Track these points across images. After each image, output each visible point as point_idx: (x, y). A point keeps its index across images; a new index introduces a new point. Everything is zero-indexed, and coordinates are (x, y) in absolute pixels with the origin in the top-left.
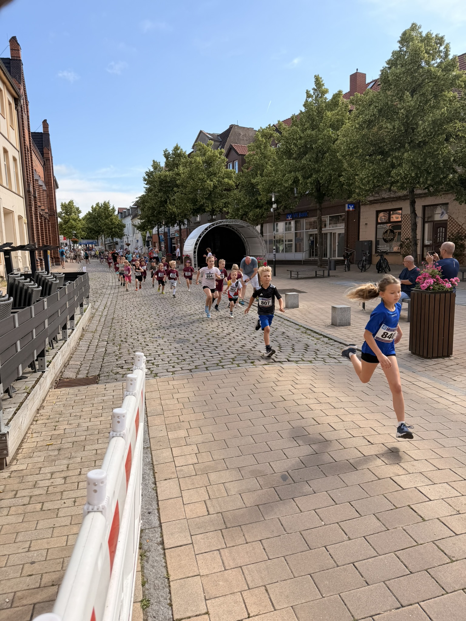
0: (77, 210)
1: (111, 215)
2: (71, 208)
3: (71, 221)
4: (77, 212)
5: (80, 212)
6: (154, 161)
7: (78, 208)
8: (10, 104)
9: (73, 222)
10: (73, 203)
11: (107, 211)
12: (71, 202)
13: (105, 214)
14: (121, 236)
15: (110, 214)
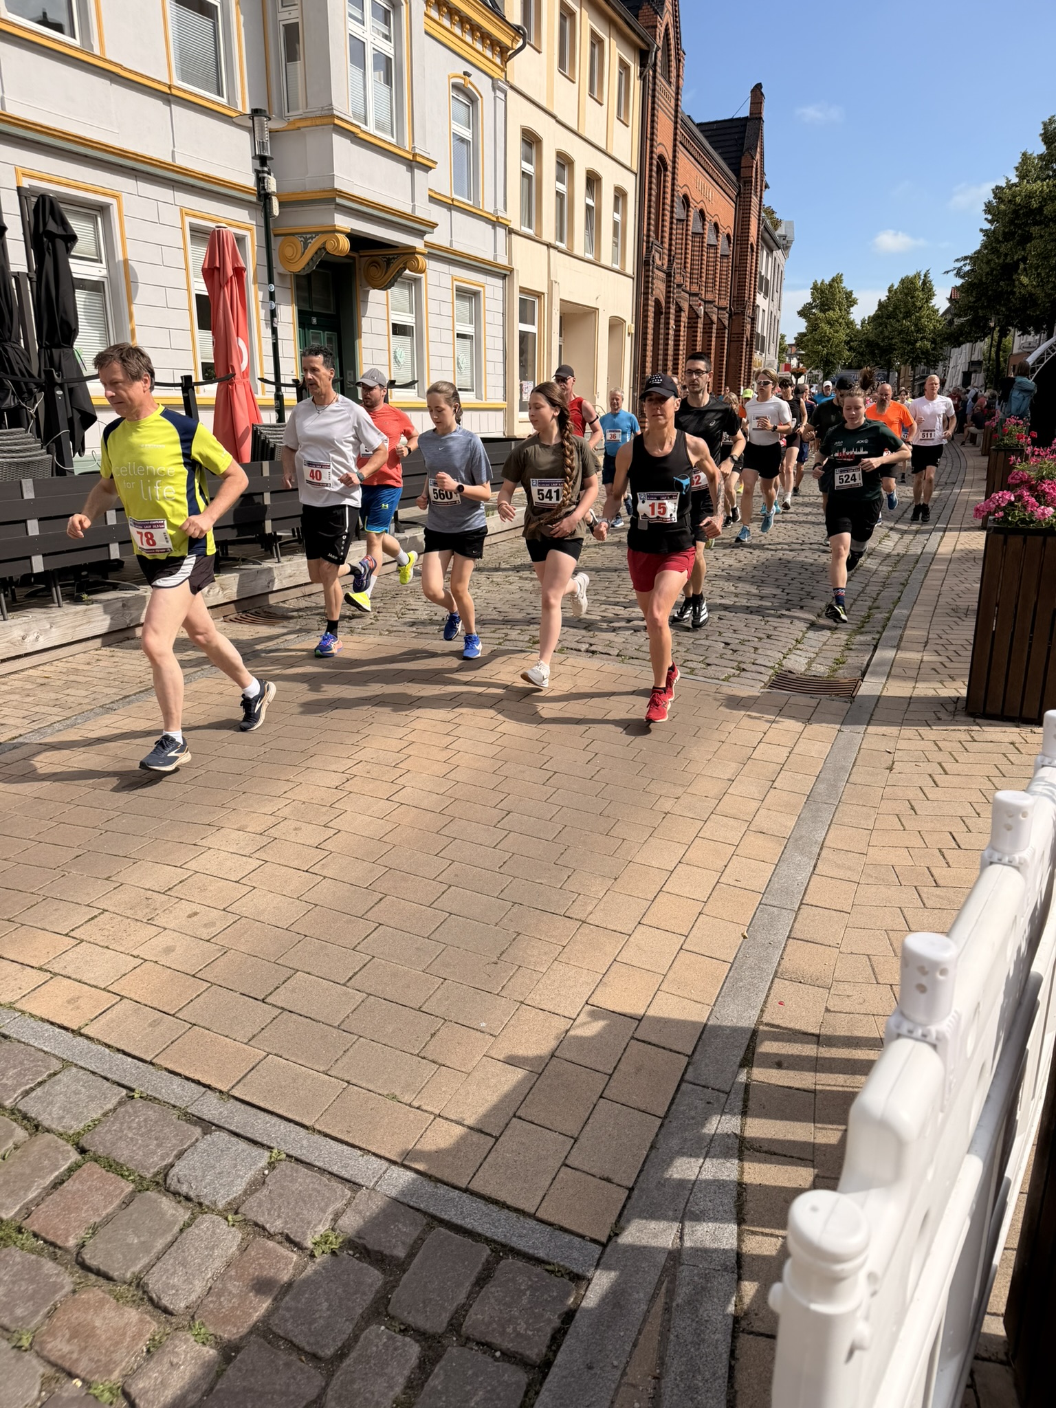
0: (847, 298)
1: (920, 308)
2: (833, 294)
3: (823, 325)
4: (844, 301)
5: (852, 303)
6: (1024, 154)
7: (851, 292)
8: (624, 66)
9: (827, 328)
10: (841, 281)
11: (912, 298)
12: (837, 280)
13: (906, 306)
14: (935, 361)
15: (918, 304)
